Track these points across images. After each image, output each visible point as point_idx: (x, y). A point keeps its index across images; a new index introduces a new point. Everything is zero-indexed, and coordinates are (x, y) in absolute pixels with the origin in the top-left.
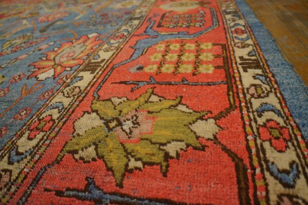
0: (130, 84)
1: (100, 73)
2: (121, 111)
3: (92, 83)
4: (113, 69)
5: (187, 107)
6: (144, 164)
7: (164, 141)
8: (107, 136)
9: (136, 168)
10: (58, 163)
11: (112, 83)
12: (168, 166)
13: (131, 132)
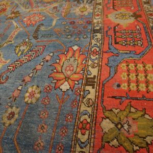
0: (118, 98)
1: (98, 88)
2: (120, 118)
3: (97, 97)
4: (103, 85)
5: (149, 116)
6: (140, 147)
7: (144, 136)
8: (119, 133)
9: (137, 150)
10: (104, 148)
11: (108, 97)
12: (149, 149)
13: (129, 131)
